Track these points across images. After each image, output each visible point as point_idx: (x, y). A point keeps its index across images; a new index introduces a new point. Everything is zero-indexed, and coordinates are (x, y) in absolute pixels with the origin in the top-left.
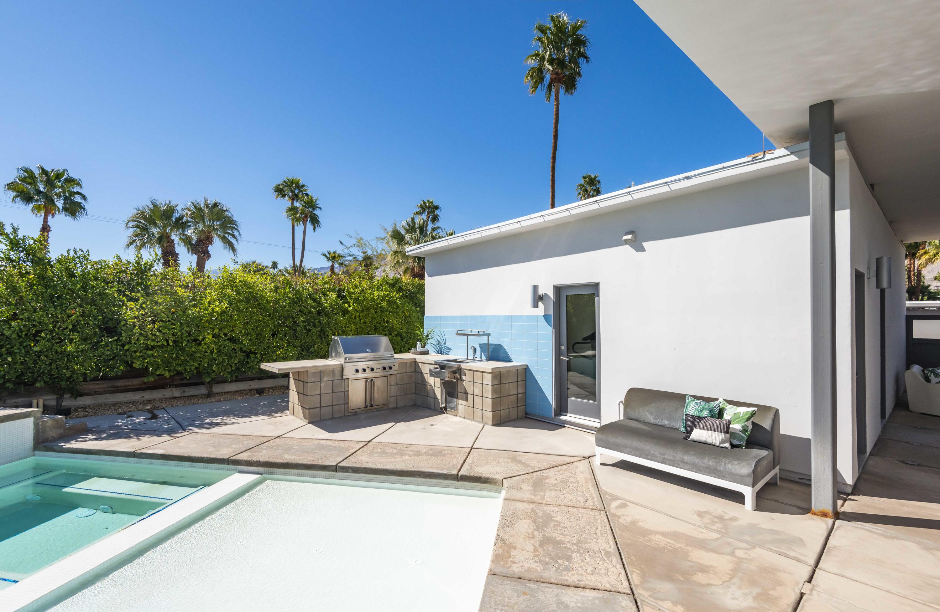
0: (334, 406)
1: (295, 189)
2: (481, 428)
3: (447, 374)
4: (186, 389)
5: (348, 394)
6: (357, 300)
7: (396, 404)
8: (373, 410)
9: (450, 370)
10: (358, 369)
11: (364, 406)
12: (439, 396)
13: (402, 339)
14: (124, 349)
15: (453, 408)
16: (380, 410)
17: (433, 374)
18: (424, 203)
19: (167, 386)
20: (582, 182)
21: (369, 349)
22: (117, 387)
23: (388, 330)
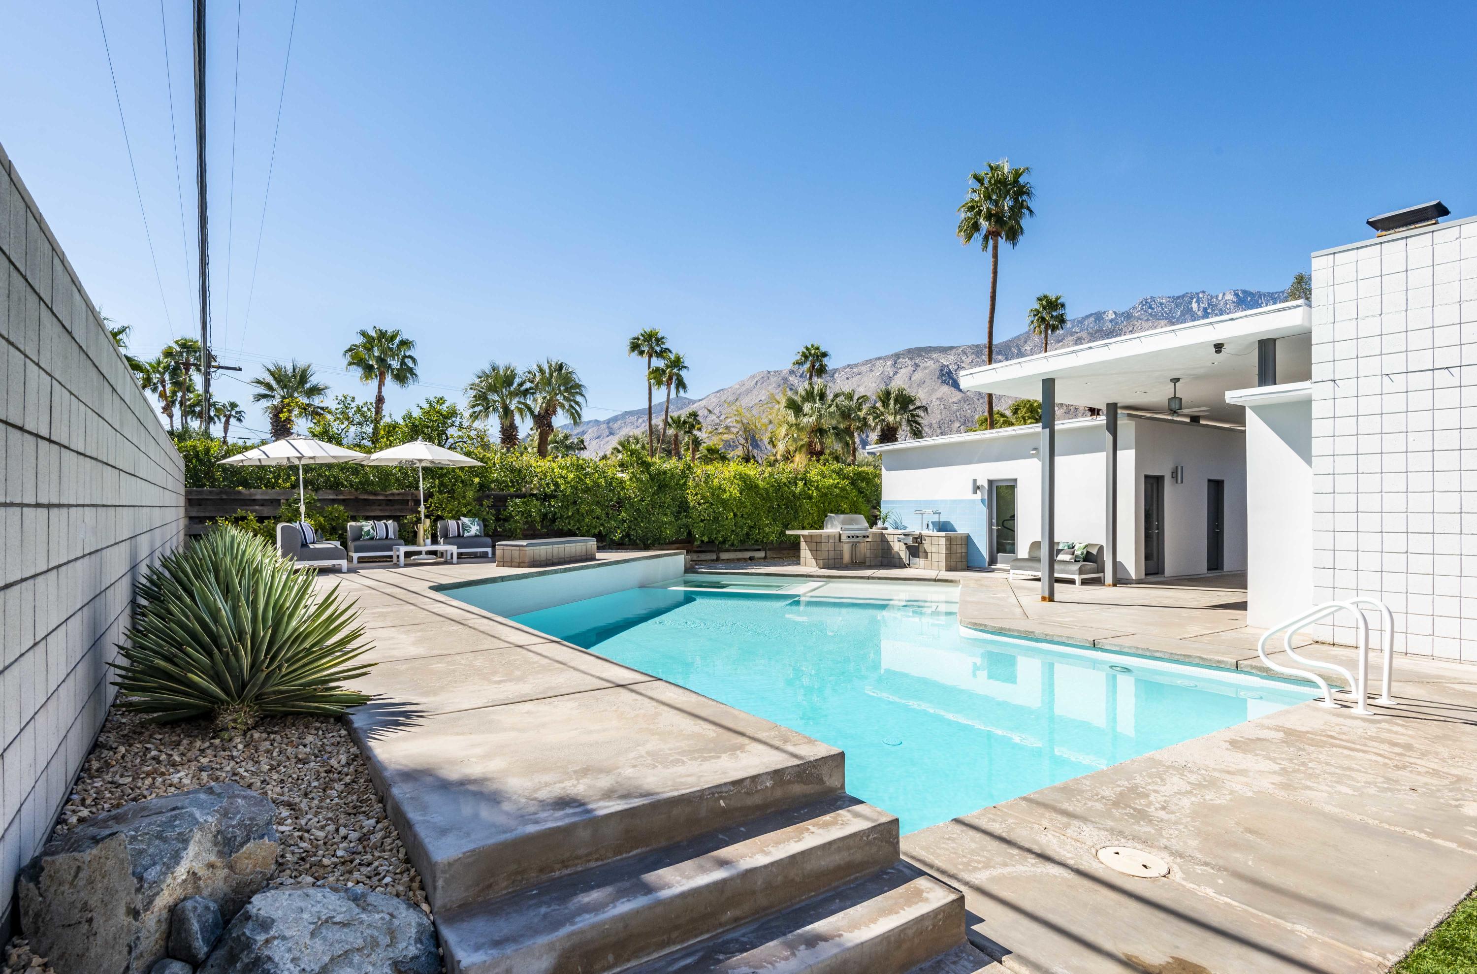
0: (835, 560)
3: (910, 542)
5: (843, 552)
7: (870, 563)
9: (910, 538)
10: (849, 536)
11: (855, 559)
12: (904, 557)
15: (914, 562)
17: (896, 541)
18: (807, 349)
20: (1037, 306)
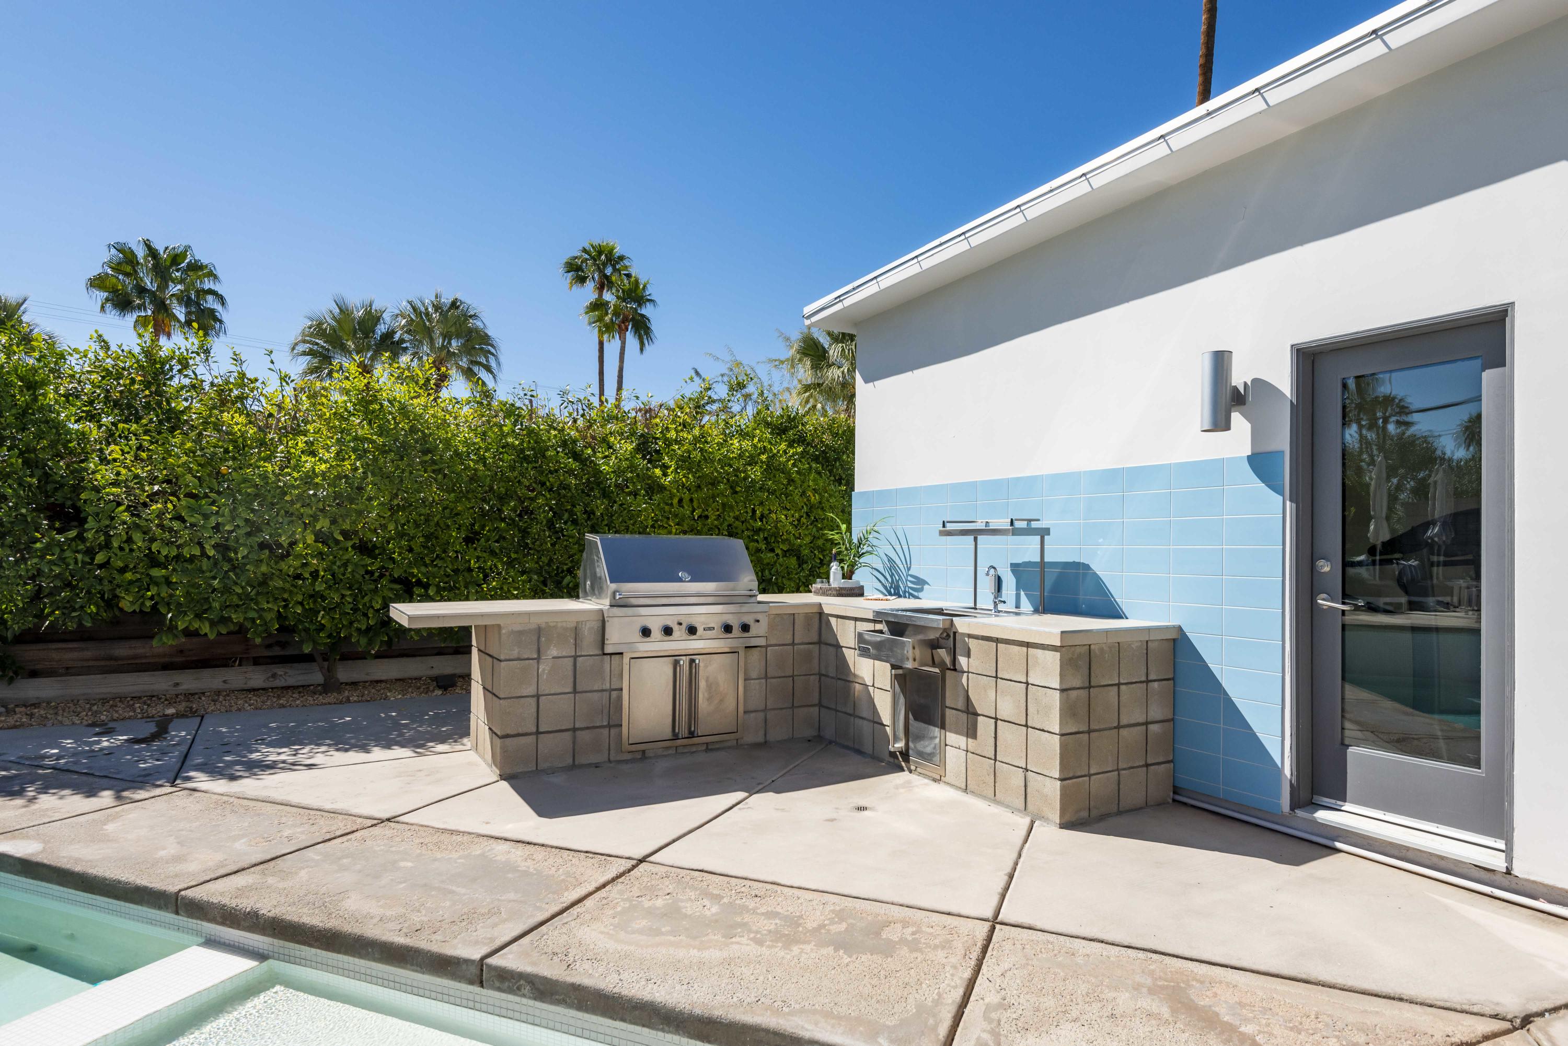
0: (578, 733)
1: (605, 265)
2: (1024, 833)
3: (910, 651)
4: (279, 670)
5: (620, 698)
6: (685, 462)
7: (762, 733)
8: (694, 749)
9: (921, 637)
10: (650, 626)
11: (668, 733)
12: (886, 719)
13: (801, 561)
14: (96, 562)
15: (927, 757)
16: (718, 749)
17: (866, 648)
19: (235, 661)
21: (684, 571)
22: (116, 659)
23: (766, 539)
